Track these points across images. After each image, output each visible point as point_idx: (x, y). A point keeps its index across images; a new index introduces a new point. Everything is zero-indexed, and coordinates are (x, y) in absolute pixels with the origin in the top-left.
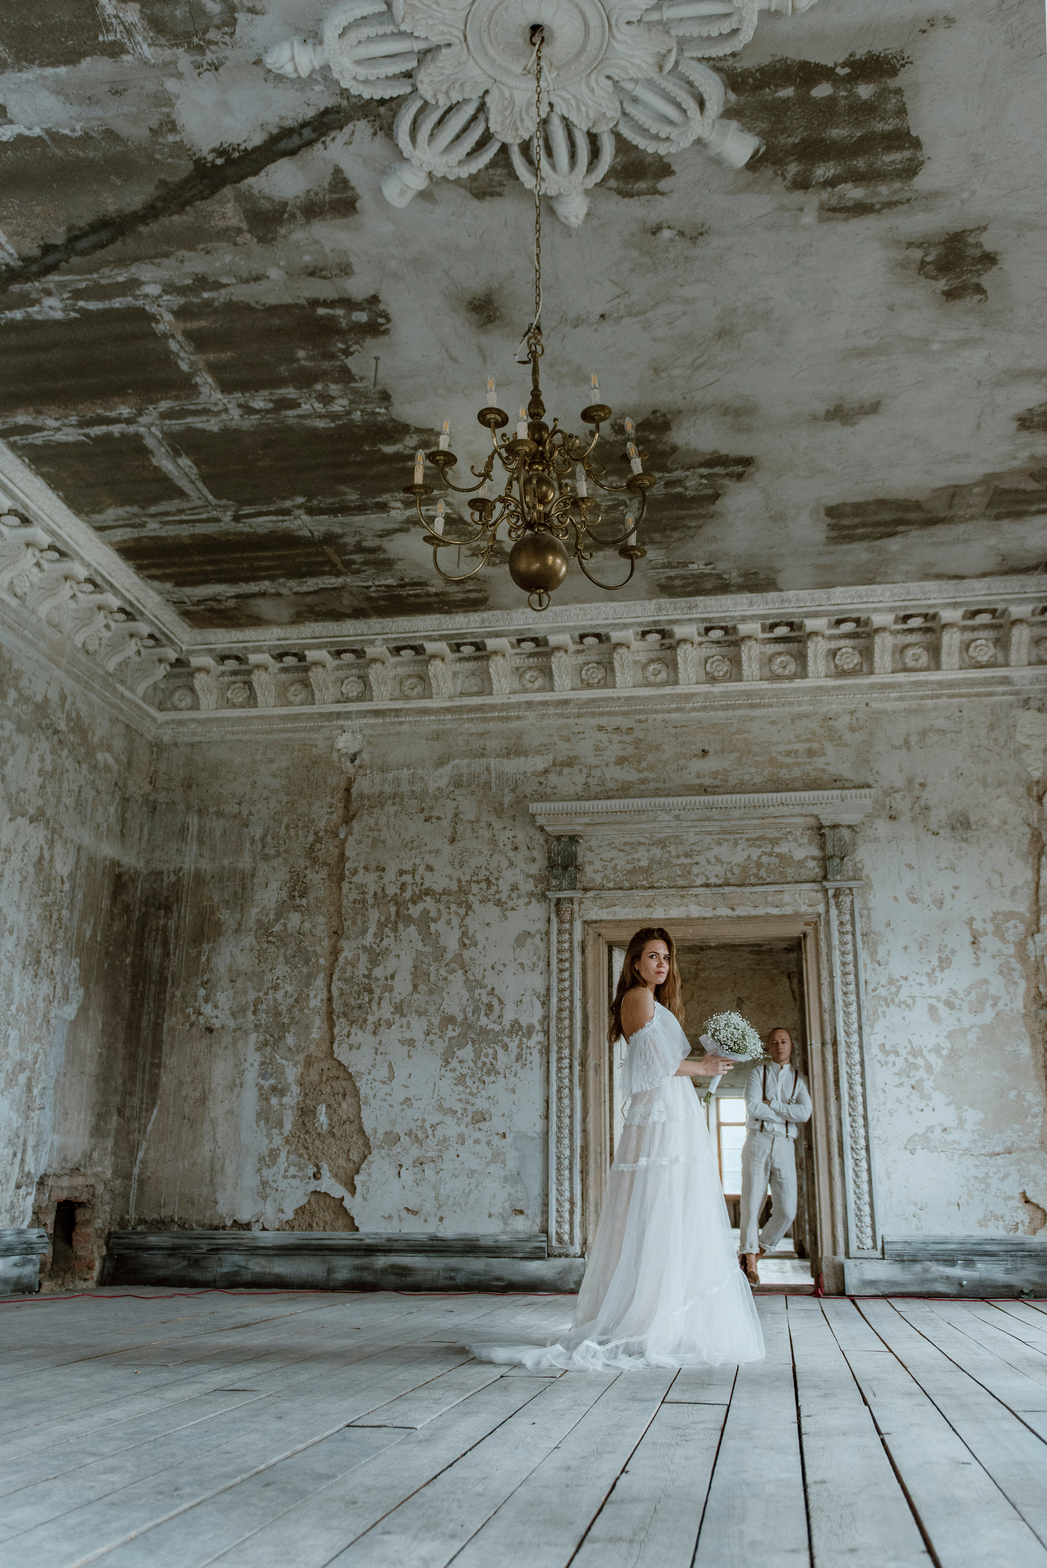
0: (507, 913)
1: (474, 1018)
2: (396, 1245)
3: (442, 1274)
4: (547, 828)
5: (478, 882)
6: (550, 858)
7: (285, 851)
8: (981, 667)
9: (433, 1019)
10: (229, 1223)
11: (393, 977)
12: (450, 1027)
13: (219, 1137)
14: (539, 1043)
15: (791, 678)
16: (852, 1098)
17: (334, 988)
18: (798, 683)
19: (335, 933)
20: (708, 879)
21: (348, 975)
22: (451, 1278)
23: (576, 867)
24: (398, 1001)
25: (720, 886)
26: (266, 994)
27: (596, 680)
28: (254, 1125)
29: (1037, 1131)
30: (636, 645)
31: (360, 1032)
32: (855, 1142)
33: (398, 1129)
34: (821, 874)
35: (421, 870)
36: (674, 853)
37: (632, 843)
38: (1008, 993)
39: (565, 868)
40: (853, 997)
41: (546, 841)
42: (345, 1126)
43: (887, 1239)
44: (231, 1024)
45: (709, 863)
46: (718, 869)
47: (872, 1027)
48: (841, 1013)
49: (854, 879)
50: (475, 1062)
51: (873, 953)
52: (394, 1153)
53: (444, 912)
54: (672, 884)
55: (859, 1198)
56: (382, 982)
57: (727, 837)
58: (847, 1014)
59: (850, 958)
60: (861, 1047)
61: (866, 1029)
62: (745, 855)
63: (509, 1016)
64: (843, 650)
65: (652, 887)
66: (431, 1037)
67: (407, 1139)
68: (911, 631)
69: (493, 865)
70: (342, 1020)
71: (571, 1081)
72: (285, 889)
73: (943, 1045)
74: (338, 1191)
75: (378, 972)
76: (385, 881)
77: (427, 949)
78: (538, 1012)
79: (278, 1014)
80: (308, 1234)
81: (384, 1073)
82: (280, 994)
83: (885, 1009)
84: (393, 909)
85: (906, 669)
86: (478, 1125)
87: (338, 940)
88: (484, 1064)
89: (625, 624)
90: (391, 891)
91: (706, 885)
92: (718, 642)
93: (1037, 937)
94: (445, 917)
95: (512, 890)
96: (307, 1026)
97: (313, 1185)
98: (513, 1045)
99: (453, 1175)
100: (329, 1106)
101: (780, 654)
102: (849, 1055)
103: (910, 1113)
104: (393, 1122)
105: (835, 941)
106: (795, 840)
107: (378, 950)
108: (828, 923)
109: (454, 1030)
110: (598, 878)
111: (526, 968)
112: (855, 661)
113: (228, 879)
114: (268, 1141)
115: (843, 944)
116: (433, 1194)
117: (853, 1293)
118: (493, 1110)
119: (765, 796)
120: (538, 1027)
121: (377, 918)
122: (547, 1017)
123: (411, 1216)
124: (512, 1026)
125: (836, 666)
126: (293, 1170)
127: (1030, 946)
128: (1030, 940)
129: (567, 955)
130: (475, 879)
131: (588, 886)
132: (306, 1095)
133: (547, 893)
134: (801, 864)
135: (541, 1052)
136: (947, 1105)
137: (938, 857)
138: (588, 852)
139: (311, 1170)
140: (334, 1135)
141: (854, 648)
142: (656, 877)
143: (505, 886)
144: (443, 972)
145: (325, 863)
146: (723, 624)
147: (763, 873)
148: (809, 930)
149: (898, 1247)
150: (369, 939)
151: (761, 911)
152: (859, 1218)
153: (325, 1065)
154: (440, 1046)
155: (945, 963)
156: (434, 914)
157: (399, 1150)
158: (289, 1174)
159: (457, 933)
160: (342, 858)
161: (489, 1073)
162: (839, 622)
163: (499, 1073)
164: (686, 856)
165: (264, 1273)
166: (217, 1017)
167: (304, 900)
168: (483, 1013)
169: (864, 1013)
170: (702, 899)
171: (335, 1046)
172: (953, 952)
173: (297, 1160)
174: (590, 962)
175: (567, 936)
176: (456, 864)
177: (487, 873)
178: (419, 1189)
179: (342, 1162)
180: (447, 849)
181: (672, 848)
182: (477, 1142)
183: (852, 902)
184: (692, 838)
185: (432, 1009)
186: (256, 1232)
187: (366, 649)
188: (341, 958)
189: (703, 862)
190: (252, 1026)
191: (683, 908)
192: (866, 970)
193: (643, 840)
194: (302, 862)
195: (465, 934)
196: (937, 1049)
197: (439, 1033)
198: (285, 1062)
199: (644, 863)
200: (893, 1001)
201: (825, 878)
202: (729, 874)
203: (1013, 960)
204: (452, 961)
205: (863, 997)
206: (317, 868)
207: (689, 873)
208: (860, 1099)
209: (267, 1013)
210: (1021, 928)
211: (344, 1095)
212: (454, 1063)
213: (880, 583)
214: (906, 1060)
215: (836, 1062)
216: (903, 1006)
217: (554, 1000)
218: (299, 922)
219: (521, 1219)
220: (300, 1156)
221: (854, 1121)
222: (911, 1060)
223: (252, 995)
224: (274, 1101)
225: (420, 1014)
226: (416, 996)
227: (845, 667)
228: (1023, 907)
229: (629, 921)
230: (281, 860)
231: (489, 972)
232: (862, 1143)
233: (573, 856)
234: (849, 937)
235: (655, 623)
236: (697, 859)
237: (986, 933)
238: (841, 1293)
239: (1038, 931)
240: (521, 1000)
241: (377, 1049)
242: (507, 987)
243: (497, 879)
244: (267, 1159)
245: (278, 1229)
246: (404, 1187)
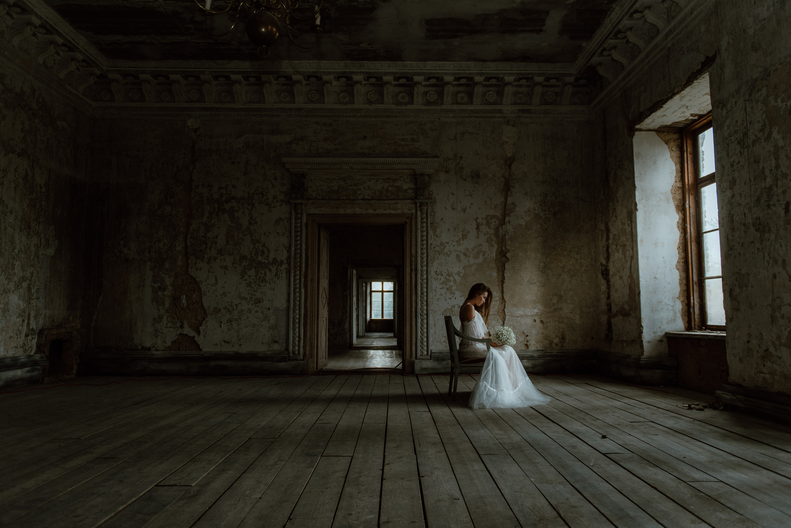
1: (256, 257)
2: (219, 357)
3: (240, 368)
4: (291, 170)
5: (258, 194)
6: (292, 184)
8: (490, 104)
9: (236, 257)
10: (140, 348)
11: (217, 237)
12: (244, 261)
13: (133, 310)
14: (285, 268)
15: (406, 104)
16: (422, 294)
17: (188, 242)
18: (409, 107)
19: (188, 216)
21: (195, 236)
22: (244, 370)
23: (304, 189)
24: (219, 248)
25: (369, 200)
26: (155, 244)
27: (315, 99)
28: (151, 304)
29: (496, 307)
30: (335, 83)
31: (201, 262)
32: (422, 312)
33: (220, 306)
34: (414, 196)
35: (230, 187)
36: (349, 184)
37: (330, 179)
38: (490, 250)
39: (299, 189)
40: (425, 251)
41: (290, 176)
42: (195, 305)
43: (433, 351)
44: (138, 258)
45: (365, 189)
46: (369, 192)
47: (432, 263)
48: (420, 257)
49: (429, 199)
50: (256, 277)
51: (435, 231)
52: (218, 317)
53: (241, 207)
54: (348, 198)
55: (422, 335)
56: (212, 239)
57: (374, 177)
58: (422, 258)
59: (425, 233)
60: (427, 272)
61: (430, 264)
62: (381, 186)
63: (272, 256)
64: (430, 92)
65: (339, 199)
66: (235, 265)
67: (224, 310)
68: (461, 85)
69: (265, 186)
70: (192, 257)
71: (300, 285)
72: (163, 194)
73: (461, 272)
74: (192, 333)
75: (209, 235)
76: (212, 192)
77: (233, 225)
78: (285, 255)
79: (161, 253)
80: (178, 352)
81: (213, 281)
82: (161, 244)
83: (438, 256)
84: (216, 206)
85: (457, 103)
86: (257, 305)
87: (189, 219)
88: (260, 277)
89: (329, 72)
90: (216, 197)
91: (363, 199)
92: (373, 84)
93: (504, 226)
94: (241, 210)
95: (274, 198)
96: (175, 259)
97: (180, 331)
98: (274, 269)
99: (246, 326)
100: (187, 296)
101: (401, 92)
102: (422, 275)
103: (446, 300)
104: (218, 303)
105: (419, 226)
106: (404, 180)
107: (209, 225)
108: (416, 218)
109: (246, 262)
110: (314, 194)
111: (280, 235)
112: (435, 98)
114: (157, 311)
115: (422, 227)
116: (236, 334)
117: (417, 373)
118: (264, 298)
119: (391, 159)
120: (285, 261)
121: (208, 209)
122: (289, 258)
123: (226, 344)
124: (273, 261)
125: (427, 100)
126: (170, 325)
127: (500, 230)
128: (500, 228)
129: (299, 229)
130: (256, 192)
131: (309, 198)
132: (175, 291)
133: (290, 201)
134: (406, 191)
135: (286, 273)
136: (461, 296)
137: (465, 190)
138: (310, 182)
139: (179, 324)
140: (189, 309)
141: (435, 92)
142: (341, 194)
143: (270, 197)
144: (241, 235)
145: (182, 182)
146: (376, 75)
147: (389, 194)
148: (408, 221)
149: (437, 354)
150: (205, 219)
151: (387, 212)
152: (422, 343)
153: (184, 277)
154: (239, 269)
155: (464, 237)
156: (236, 208)
157: (220, 315)
158: (168, 326)
159: (247, 218)
160: (191, 180)
161: (262, 282)
162: (429, 79)
163: (267, 282)
164: (355, 185)
165: (157, 370)
166: (130, 254)
167: (172, 200)
168: (260, 254)
169: (429, 258)
170: (361, 205)
171: (189, 269)
172: (468, 232)
173: (172, 320)
174: (310, 233)
175: (299, 221)
176: (247, 185)
177: (262, 190)
178: (230, 332)
179: (193, 321)
180: (242, 178)
181: (348, 182)
182: (257, 312)
183: (427, 209)
184: (358, 177)
185: (235, 252)
186: (153, 351)
187: (201, 76)
188: (191, 228)
189: (362, 189)
190: (148, 259)
191: (352, 209)
192: (431, 239)
193: (335, 177)
194: (171, 181)
195: (251, 218)
196: (459, 273)
197: (239, 263)
198: (164, 276)
199: (336, 188)
200: (442, 252)
202: (374, 194)
203: (493, 236)
204: (245, 231)
205: (429, 251)
206: (178, 184)
207: (356, 193)
208: (425, 294)
209: (155, 253)
210: (497, 222)
211: (194, 291)
212: (246, 277)
213: (448, 61)
214: (446, 277)
215: (416, 278)
216: (446, 255)
217: (293, 249)
218: (170, 210)
219: (276, 345)
220: (174, 318)
221: (422, 303)
222: (448, 277)
223: (147, 244)
224: (160, 293)
225: (230, 255)
226: (228, 246)
227: (431, 100)
228: (499, 214)
229: (327, 214)
230: (160, 180)
231: (263, 236)
232: (425, 312)
233: (303, 184)
234: (425, 224)
235: (344, 72)
236: (359, 187)
237: (482, 224)
238: (412, 373)
239: (504, 224)
240: (277, 249)
241: (209, 270)
242: (271, 243)
243: (267, 193)
244: (157, 319)
245: (164, 351)
246: (223, 331)
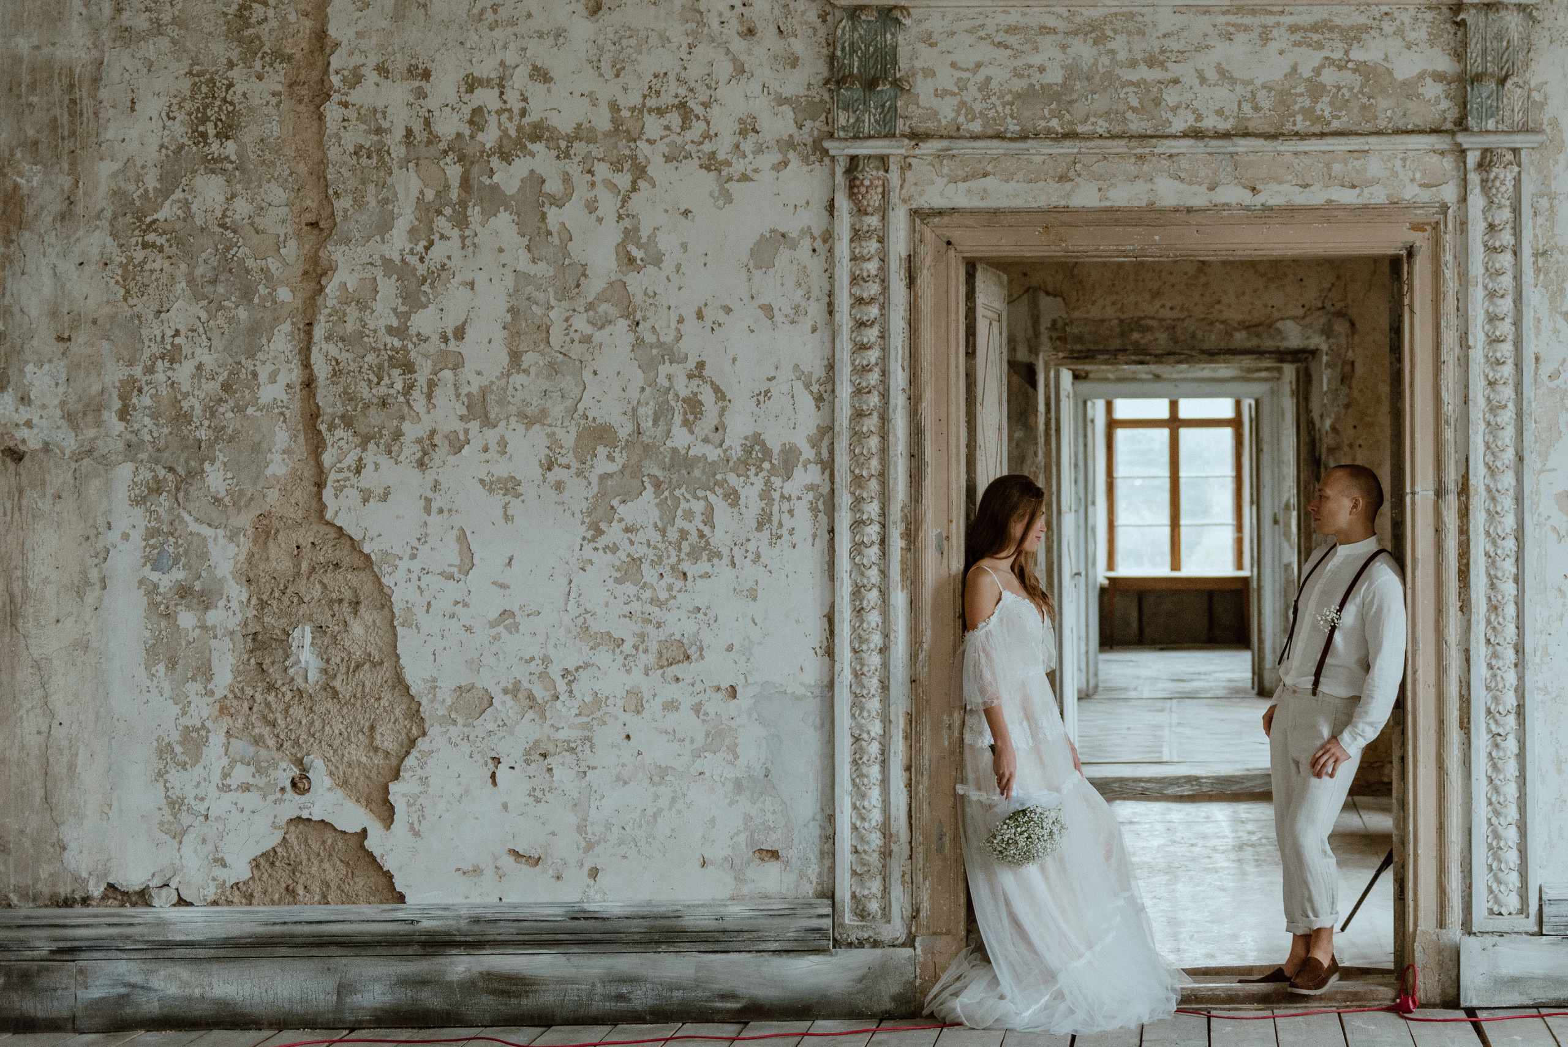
0: (732, 186)
1: (659, 431)
2: (492, 932)
3: (599, 989)
5: (660, 112)
6: (832, 58)
7: (174, 21)
9: (560, 433)
10: (96, 890)
11: (460, 333)
12: (602, 451)
13: (58, 701)
14: (810, 488)
16: (1494, 608)
17: (316, 358)
19: (314, 225)
20: (1199, 118)
21: (350, 327)
22: (620, 997)
23: (896, 84)
24: (474, 389)
25: (1226, 135)
26: (150, 370)
28: (141, 674)
31: (385, 461)
32: (1496, 699)
33: (486, 681)
34: (1453, 114)
35: (520, 79)
36: (1122, 56)
37: (1026, 29)
39: (871, 85)
40: (1507, 393)
41: (823, 18)
42: (361, 675)
43: (1550, 894)
44: (68, 441)
45: (1203, 80)
46: (1223, 95)
47: (1544, 456)
48: (1481, 427)
49: (1526, 130)
50: (663, 532)
51: (1555, 295)
52: (480, 732)
53: (580, 180)
54: (1117, 129)
55: (1497, 813)
56: (434, 345)
57: (1248, 20)
58: (1493, 428)
59: (1506, 305)
60: (1519, 500)
61: (1532, 461)
62: (1283, 65)
63: (739, 428)
65: (1071, 135)
66: (558, 474)
67: (508, 698)
69: (695, 72)
70: (340, 433)
71: (884, 573)
72: (181, 116)
74: (351, 816)
75: (424, 321)
76: (432, 103)
77: (542, 269)
78: (808, 418)
79: (182, 418)
80: (285, 912)
81: (449, 555)
82: (184, 372)
84: (454, 172)
86: (671, 671)
87: (321, 244)
88: (684, 534)
90: (448, 126)
91: (1196, 134)
94: (581, 193)
95: (743, 133)
96: (256, 448)
97: (293, 805)
98: (750, 493)
99: (618, 778)
100: (319, 630)
102: (1492, 516)
104: (475, 666)
105: (1477, 268)
106: (1399, 33)
107: (421, 270)
108: (1463, 226)
109: (610, 458)
110: (946, 111)
111: (779, 317)
113: (33, 87)
114: (176, 710)
115: (1493, 272)
116: (573, 820)
117: (1475, 1003)
118: (706, 637)
120: (808, 453)
121: (414, 192)
122: (828, 430)
123: (525, 868)
124: (748, 450)
126: (241, 774)
129: (874, 289)
130: (652, 103)
131: (922, 127)
132: (263, 604)
133: (827, 144)
134: (1409, 89)
135: (814, 509)
138: (921, 47)
139: (285, 773)
140: (335, 694)
142: (1080, 109)
143: (724, 124)
144: (580, 323)
145: (279, 56)
147: (1323, 107)
148: (1421, 241)
150: (398, 242)
151: (1317, 196)
152: (1495, 851)
153: (305, 537)
154: (579, 494)
156: (553, 186)
157: (491, 726)
158: (234, 781)
159: (611, 234)
160: (321, 41)
161: (694, 555)
163: (719, 555)
164: (1151, 62)
165: (189, 999)
166: (29, 424)
167: (231, 148)
168: (678, 419)
169: (1530, 427)
170: (1184, 163)
171: (328, 494)
173: (252, 750)
174: (927, 305)
175: (873, 246)
176: (606, 66)
177: (682, 91)
178: (542, 808)
179: (357, 753)
180: (582, 29)
181: (1118, 43)
182: (671, 706)
183: (1518, 181)
184: (1166, 21)
185: (557, 410)
186: (163, 908)
188: (332, 288)
189: (1190, 79)
190: (120, 445)
191: (1141, 186)
192: (1538, 334)
193: (1051, 22)
194: (221, 50)
195: (631, 234)
197: (575, 464)
198: (206, 531)
199: (1054, 76)
201: (1461, 124)
202: (1247, 108)
204: (601, 298)
205: (1528, 391)
206: (258, 65)
207: (1157, 102)
208: (1510, 610)
209: (155, 416)
211: (356, 604)
212: (614, 533)
215: (1464, 531)
217: (844, 391)
218: (220, 199)
219: (773, 868)
220: (258, 740)
221: (1495, 655)
223: (114, 374)
224: (187, 619)
225: (529, 421)
226: (518, 379)
229: (1015, 212)
230: (164, 43)
231: (691, 325)
232: (1510, 700)
233: (888, 57)
234: (1506, 259)
236: (1174, 70)
238: (1452, 1002)
240: (767, 392)
241: (428, 501)
242: (734, 360)
243: (706, 105)
244: (178, 749)
245: (215, 903)
246: (505, 806)
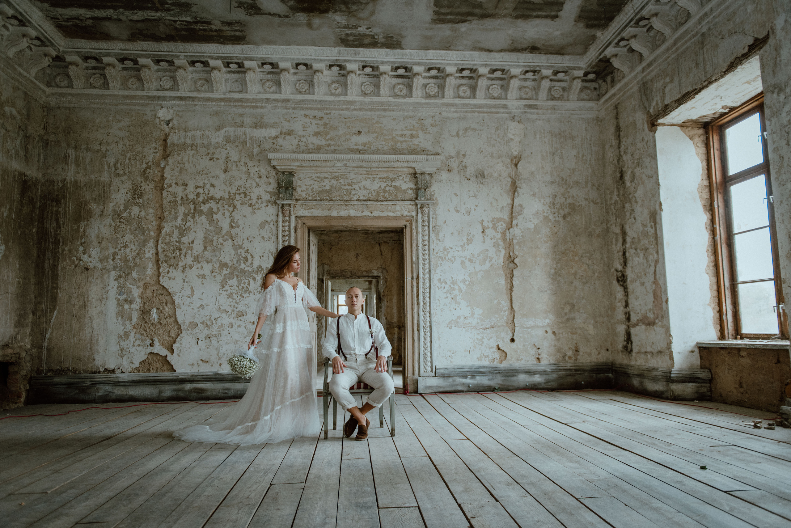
0: (256, 211)
1: (238, 265)
2: (196, 378)
3: (221, 391)
4: (277, 167)
5: (240, 194)
6: (278, 183)
7: (129, 172)
8: (494, 99)
9: (215, 265)
10: (102, 370)
11: (193, 242)
12: (225, 269)
13: (95, 326)
15: (404, 97)
16: (424, 304)
17: (159, 248)
18: (408, 100)
19: (160, 218)
20: (359, 197)
21: (167, 241)
22: (226, 393)
23: (293, 188)
24: (196, 255)
25: (365, 201)
26: (120, 250)
27: (304, 90)
28: (115, 319)
29: (505, 318)
30: (326, 72)
31: (174, 271)
32: (425, 324)
33: (196, 321)
34: (415, 197)
35: (208, 186)
36: (343, 183)
37: (321, 177)
38: (497, 255)
39: (287, 188)
40: (427, 257)
41: (277, 174)
42: (167, 319)
43: (437, 367)
44: (100, 266)
45: (360, 189)
46: (364, 192)
47: (435, 271)
48: (421, 264)
49: (430, 200)
50: (238, 287)
51: (437, 236)
52: (195, 332)
53: (221, 209)
54: (341, 199)
55: (425, 349)
56: (187, 245)
57: (370, 176)
58: (424, 264)
59: (426, 238)
60: (430, 280)
61: (432, 271)
62: (378, 186)
63: (256, 263)
64: (430, 85)
65: (332, 200)
66: (214, 274)
67: (202, 325)
68: (463, 77)
69: (248, 185)
70: (164, 264)
72: (129, 193)
73: (467, 279)
74: (164, 352)
75: (184, 240)
76: (188, 191)
77: (212, 228)
79: (127, 261)
80: (147, 374)
81: (189, 292)
82: (128, 250)
83: (441, 262)
84: (192, 207)
85: (459, 97)
86: (239, 318)
87: (161, 222)
88: (243, 287)
89: (321, 60)
90: (191, 196)
91: (359, 200)
92: (368, 75)
93: (511, 230)
94: (221, 211)
95: (258, 199)
96: (144, 268)
97: (150, 350)
99: (227, 343)
100: (158, 309)
101: (399, 84)
102: (424, 283)
103: (450, 310)
104: (194, 317)
105: (420, 229)
106: (403, 179)
107: (184, 228)
108: (417, 221)
109: (227, 270)
110: (304, 195)
111: (266, 239)
112: (436, 91)
113: (95, 186)
114: (123, 327)
115: (423, 231)
116: (216, 352)
117: (421, 392)
118: (248, 310)
119: (390, 156)
121: (183, 211)
123: (204, 363)
124: (258, 269)
125: (426, 93)
126: (138, 342)
127: (508, 234)
128: (507, 231)
129: (287, 233)
130: (238, 192)
131: (298, 198)
132: (144, 303)
133: (277, 201)
134: (405, 191)
136: (467, 306)
137: (469, 191)
138: (298, 181)
139: (148, 342)
140: (161, 324)
141: (435, 84)
142: (333, 195)
143: (254, 196)
144: (220, 240)
145: (153, 180)
146: (372, 65)
147: (386, 195)
148: (408, 224)
149: (442, 371)
150: (179, 222)
151: (385, 214)
152: (425, 358)
153: (155, 288)
154: (219, 278)
155: (469, 241)
156: (215, 210)
157: (197, 331)
158: (136, 344)
159: (228, 220)
160: (163, 178)
161: (245, 292)
162: (430, 69)
163: (251, 292)
164: (349, 185)
165: (123, 395)
166: (91, 262)
167: (141, 200)
168: (242, 262)
169: (432, 264)
170: (356, 207)
171: (161, 278)
172: (474, 236)
173: (140, 337)
174: (299, 237)
175: (287, 224)
176: (227, 184)
177: (245, 190)
178: (209, 349)
179: (166, 337)
180: (222, 176)
181: (342, 181)
182: (239, 326)
183: (429, 211)
184: (352, 176)
185: (215, 259)
186: (118, 374)
187: (174, 60)
188: (163, 232)
189: (357, 189)
190: (112, 267)
191: (346, 211)
192: (433, 244)
193: (327, 176)
194: (139, 179)
195: (232, 221)
196: (464, 281)
197: (218, 272)
198: (132, 286)
199: (328, 188)
200: (445, 258)
201: (416, 199)
202: (370, 195)
203: (499, 241)
204: (225, 235)
205: (431, 256)
206: (148, 182)
207: (350, 194)
208: (428, 304)
209: (121, 260)
210: (504, 225)
211: (166, 303)
212: (227, 287)
213: (452, 50)
214: (450, 286)
215: (418, 287)
216: (450, 261)
218: (138, 212)
220: (142, 335)
221: (425, 314)
222: (452, 286)
223: (112, 251)
224: (126, 307)
225: (208, 262)
226: (206, 253)
227: (431, 93)
228: (505, 216)
229: (318, 217)
230: (126, 177)
231: (246, 240)
232: (428, 324)
233: (291, 183)
234: (426, 228)
235: (337, 60)
236: (354, 187)
237: (488, 228)
238: (416, 392)
239: (511, 227)
241: (184, 280)
242: (255, 249)
243: (250, 193)
244: (123, 337)
245: (130, 372)
246: (200, 349)
